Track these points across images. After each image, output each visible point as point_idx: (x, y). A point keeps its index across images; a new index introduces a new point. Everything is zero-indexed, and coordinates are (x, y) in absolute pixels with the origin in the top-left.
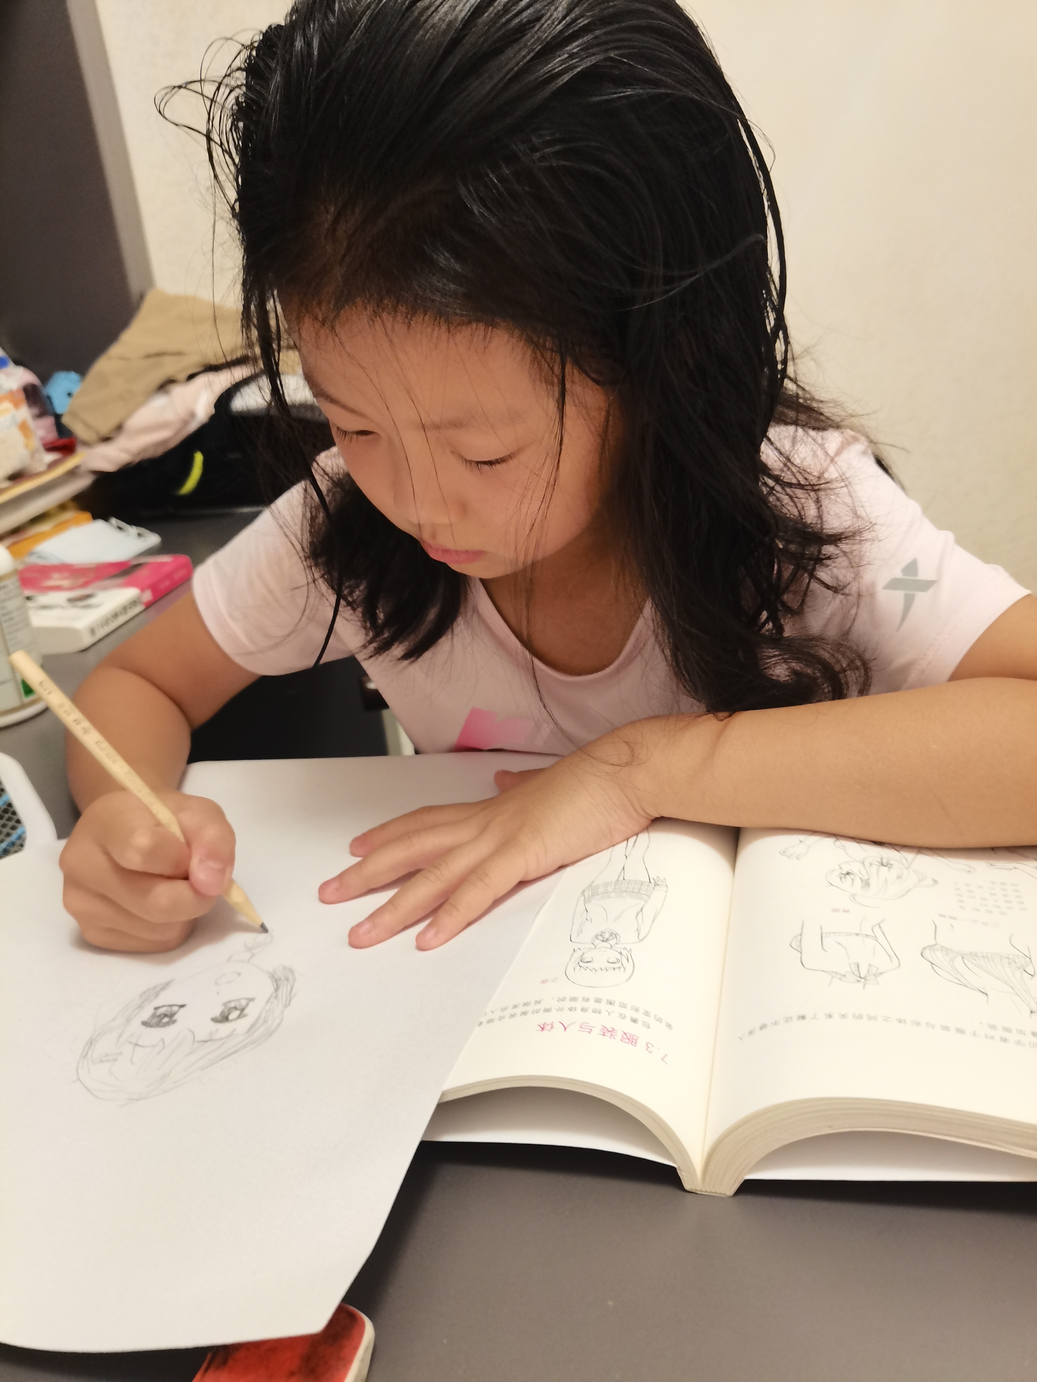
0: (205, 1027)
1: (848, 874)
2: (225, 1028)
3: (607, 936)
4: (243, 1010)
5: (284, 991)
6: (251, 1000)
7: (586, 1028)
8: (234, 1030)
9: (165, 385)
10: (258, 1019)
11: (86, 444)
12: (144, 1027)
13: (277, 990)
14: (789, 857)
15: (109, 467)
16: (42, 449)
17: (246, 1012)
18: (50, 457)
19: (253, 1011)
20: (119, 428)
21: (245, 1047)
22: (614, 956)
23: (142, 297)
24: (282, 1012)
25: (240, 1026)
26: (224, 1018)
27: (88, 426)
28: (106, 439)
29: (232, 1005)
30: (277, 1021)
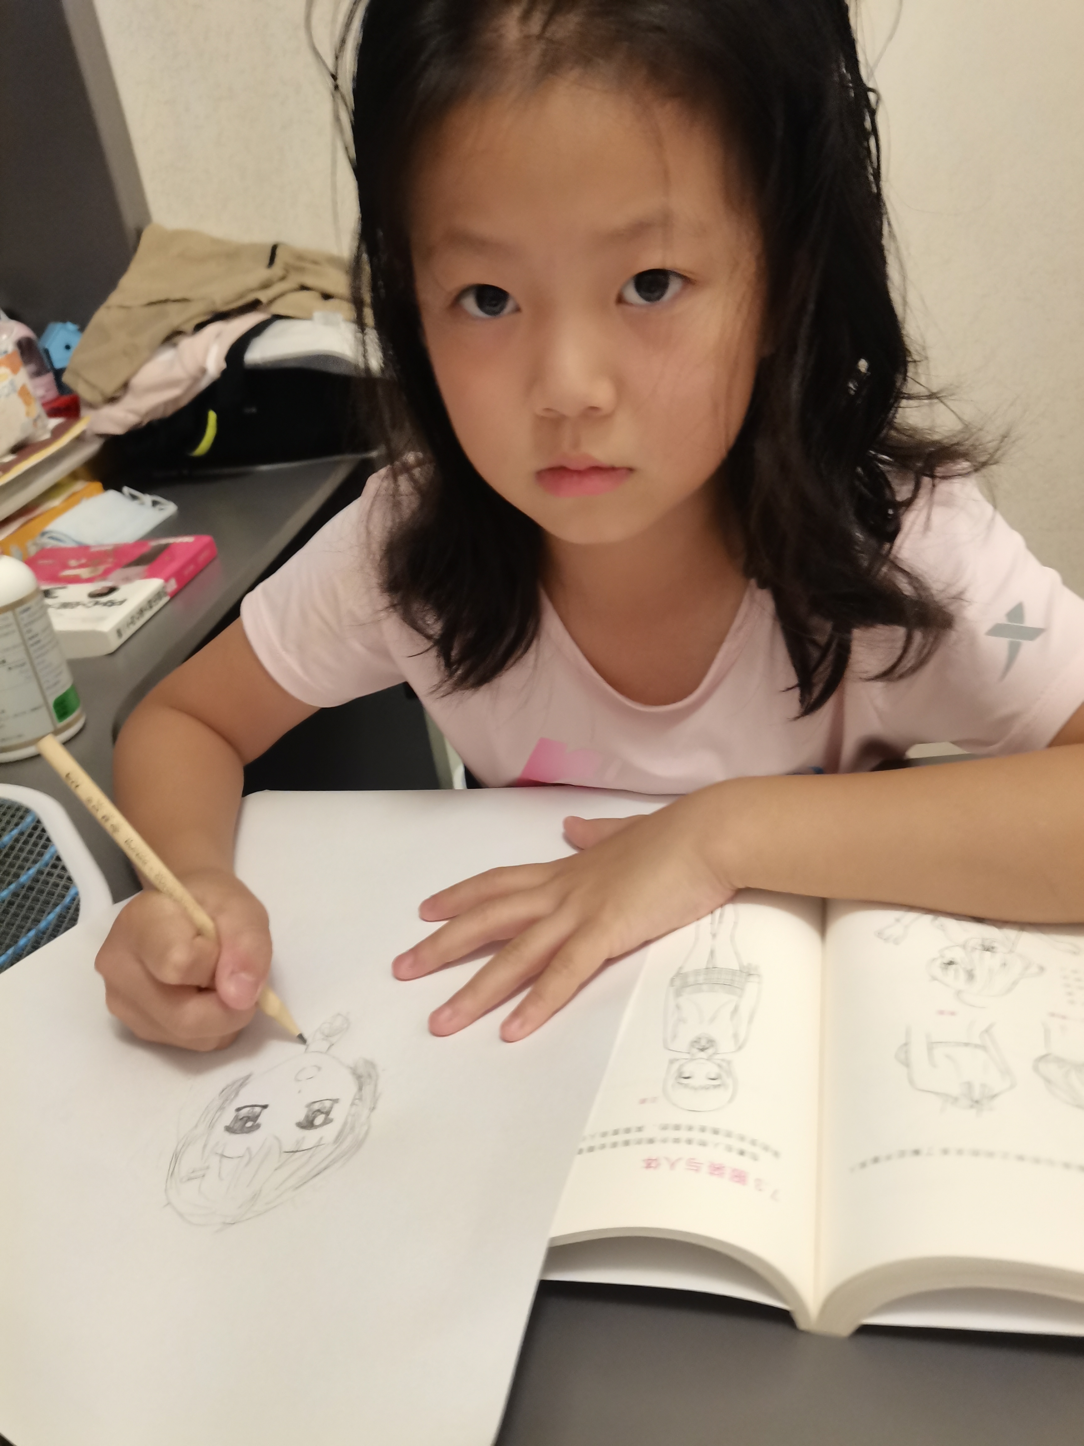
0: (292, 1136)
1: (951, 963)
2: (311, 1137)
3: (703, 1043)
4: (327, 1113)
5: (367, 1090)
6: (336, 1101)
7: (694, 1165)
8: (321, 1138)
9: (172, 337)
10: (345, 1124)
11: (92, 406)
12: (227, 1135)
13: (360, 1089)
14: (886, 940)
15: (117, 430)
16: (44, 415)
17: (331, 1116)
18: (54, 422)
19: (338, 1114)
20: (125, 386)
21: (334, 1161)
22: (714, 1071)
23: (139, 233)
24: (369, 1117)
25: (328, 1133)
26: (308, 1124)
27: (93, 387)
28: (112, 400)
29: (316, 1107)
30: (365, 1128)
